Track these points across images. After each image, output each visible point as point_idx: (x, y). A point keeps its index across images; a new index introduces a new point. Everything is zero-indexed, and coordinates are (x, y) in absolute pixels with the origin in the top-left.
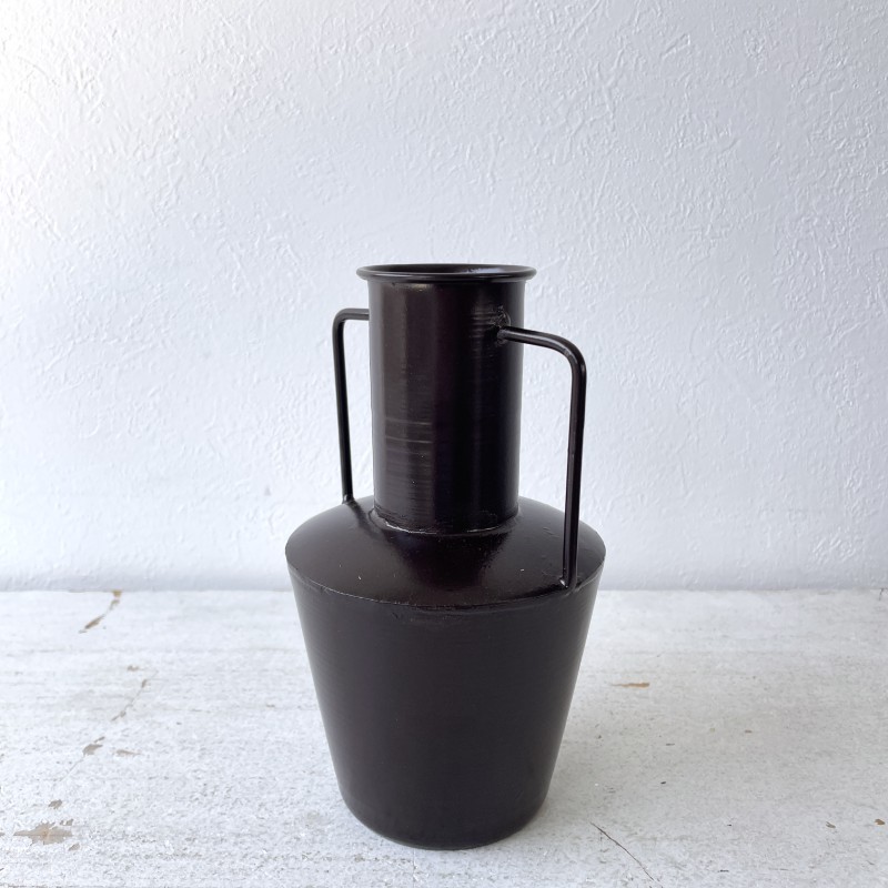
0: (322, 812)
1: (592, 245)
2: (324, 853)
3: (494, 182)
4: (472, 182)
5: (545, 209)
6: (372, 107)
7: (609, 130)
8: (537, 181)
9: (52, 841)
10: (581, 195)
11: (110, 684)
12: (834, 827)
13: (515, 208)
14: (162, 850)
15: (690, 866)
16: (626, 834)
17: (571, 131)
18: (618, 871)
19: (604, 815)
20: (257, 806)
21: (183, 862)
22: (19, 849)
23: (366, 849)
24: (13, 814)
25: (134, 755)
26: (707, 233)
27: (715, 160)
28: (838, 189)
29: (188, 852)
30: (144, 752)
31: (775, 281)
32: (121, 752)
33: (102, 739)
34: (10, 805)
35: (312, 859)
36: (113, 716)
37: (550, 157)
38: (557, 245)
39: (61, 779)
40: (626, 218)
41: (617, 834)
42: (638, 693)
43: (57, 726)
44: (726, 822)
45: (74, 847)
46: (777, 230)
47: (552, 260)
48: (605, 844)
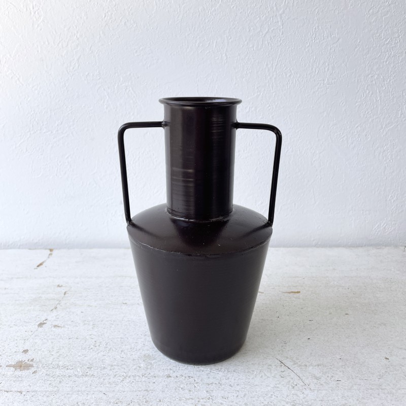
0: (151, 354)
1: (272, 88)
2: (152, 374)
3: (227, 58)
4: (216, 58)
5: (250, 71)
6: (170, 23)
7: (281, 34)
8: (247, 58)
9: (24, 369)
10: (267, 65)
11: (49, 293)
12: (388, 359)
13: (237, 71)
14: (76, 373)
15: (322, 378)
16: (292, 363)
17: (263, 34)
18: (289, 381)
19: (282, 354)
20: (120, 351)
21: (86, 379)
22: (9, 373)
23: (172, 372)
24: (6, 357)
25: (61, 327)
26: (326, 82)
27: (329, 48)
28: (386, 62)
29: (88, 374)
30: (66, 326)
31: (357, 104)
32: (55, 326)
33: (47, 320)
34: (4, 352)
35: (147, 377)
36: (51, 309)
37: (253, 47)
38: (256, 87)
39: (28, 339)
40: (288, 76)
41: (289, 364)
42: (295, 296)
43: (25, 314)
44: (339, 357)
45: (35, 372)
46: (358, 81)
47: (254, 95)
48: (283, 368)
